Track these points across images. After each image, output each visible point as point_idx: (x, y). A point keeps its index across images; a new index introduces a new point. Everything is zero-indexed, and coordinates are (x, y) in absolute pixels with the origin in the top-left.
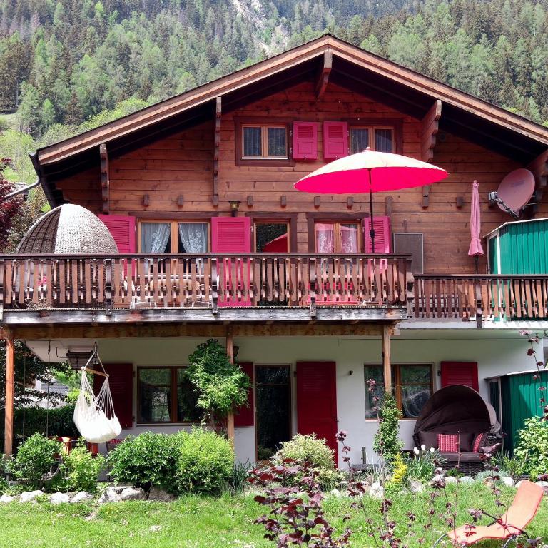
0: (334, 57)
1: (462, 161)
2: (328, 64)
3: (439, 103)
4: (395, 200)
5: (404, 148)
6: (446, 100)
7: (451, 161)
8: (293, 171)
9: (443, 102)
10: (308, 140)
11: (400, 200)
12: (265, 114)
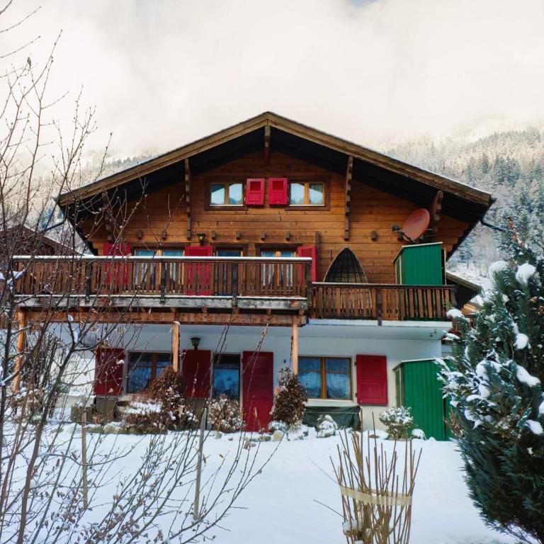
0: (272, 128)
1: (377, 206)
2: (268, 133)
3: (351, 159)
4: (323, 234)
5: (331, 196)
6: (356, 156)
7: (368, 206)
8: (246, 214)
9: (354, 158)
10: (256, 192)
11: (327, 234)
12: (227, 174)
